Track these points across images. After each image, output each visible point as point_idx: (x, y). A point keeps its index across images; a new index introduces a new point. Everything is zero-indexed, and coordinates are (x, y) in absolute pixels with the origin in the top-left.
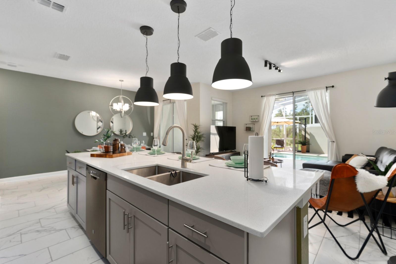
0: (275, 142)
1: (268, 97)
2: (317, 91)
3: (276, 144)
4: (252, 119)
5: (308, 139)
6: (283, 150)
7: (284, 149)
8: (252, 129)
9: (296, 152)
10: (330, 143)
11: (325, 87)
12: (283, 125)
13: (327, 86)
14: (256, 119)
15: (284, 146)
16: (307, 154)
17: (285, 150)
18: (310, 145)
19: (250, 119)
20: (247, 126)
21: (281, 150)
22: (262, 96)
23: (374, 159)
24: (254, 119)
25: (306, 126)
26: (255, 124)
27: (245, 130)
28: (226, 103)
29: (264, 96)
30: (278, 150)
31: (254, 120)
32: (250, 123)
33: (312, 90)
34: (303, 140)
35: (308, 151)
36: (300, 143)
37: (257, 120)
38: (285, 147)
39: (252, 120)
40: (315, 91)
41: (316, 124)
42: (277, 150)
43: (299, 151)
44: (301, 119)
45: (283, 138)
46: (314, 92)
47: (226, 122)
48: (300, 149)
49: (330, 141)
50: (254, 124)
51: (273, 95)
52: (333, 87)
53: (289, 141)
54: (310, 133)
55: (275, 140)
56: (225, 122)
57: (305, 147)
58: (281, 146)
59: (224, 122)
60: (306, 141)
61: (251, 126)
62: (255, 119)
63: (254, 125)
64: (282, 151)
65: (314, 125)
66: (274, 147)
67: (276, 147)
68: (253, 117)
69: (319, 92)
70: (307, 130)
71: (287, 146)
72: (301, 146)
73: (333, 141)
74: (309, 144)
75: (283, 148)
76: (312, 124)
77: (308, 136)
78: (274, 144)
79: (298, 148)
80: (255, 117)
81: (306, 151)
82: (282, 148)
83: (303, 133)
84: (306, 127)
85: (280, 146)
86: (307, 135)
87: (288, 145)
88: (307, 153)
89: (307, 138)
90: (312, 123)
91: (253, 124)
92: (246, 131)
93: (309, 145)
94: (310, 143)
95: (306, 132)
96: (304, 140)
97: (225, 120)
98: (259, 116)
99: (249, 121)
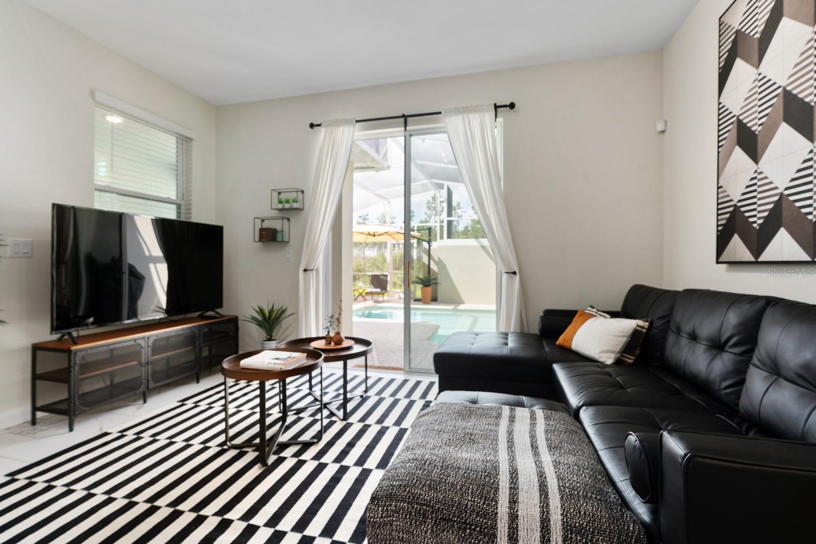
0: (368, 280)
1: (330, 129)
2: (471, 116)
3: (372, 286)
4: (280, 202)
5: (435, 272)
6: (386, 298)
7: (388, 296)
8: (279, 238)
9: (412, 301)
10: (505, 276)
11: (493, 106)
12: (386, 243)
13: (498, 104)
14: (295, 201)
15: (388, 289)
16: (432, 305)
17: (390, 298)
18: (439, 285)
19: (275, 200)
20: (267, 225)
21: (380, 298)
22: (312, 126)
23: (643, 328)
24: (287, 202)
25: (431, 244)
26: (291, 221)
27: (257, 238)
28: (189, 139)
29: (319, 125)
30: (376, 300)
31: (287, 206)
32: (275, 213)
33: (457, 111)
34: (424, 274)
35: (434, 299)
36: (419, 281)
37: (295, 205)
38: (390, 292)
39: (280, 206)
40: (465, 116)
41: (449, 240)
42: (372, 300)
43: (417, 300)
44: (420, 230)
45: (386, 272)
46: (463, 119)
47: (189, 209)
48: (419, 294)
49: (503, 271)
50: (288, 220)
51: (347, 122)
52: (512, 106)
53: (398, 278)
54: (439, 259)
55: (369, 276)
56: (183, 207)
57: (429, 290)
58: (382, 290)
59: (179, 207)
60: (430, 277)
61: (277, 225)
62: (291, 201)
63: (285, 221)
64: (383, 301)
65: (446, 242)
66: (367, 294)
67: (371, 293)
68: (283, 197)
69: (475, 119)
70: (432, 253)
71: (394, 290)
72: (422, 288)
73: (513, 271)
74: (436, 283)
75: (387, 294)
76: (441, 241)
77: (434, 267)
78: (366, 286)
79: (414, 292)
80: (291, 196)
81: (432, 297)
82: (383, 294)
83: (425, 259)
84: (431, 248)
85: (379, 290)
86: (432, 262)
87: (397, 286)
88: (432, 303)
89: (433, 270)
90: (441, 238)
91: (283, 218)
92: (260, 243)
93: (437, 286)
94: (438, 282)
95: (431, 257)
96: (427, 275)
97: (183, 203)
98: (303, 192)
99: (270, 209)
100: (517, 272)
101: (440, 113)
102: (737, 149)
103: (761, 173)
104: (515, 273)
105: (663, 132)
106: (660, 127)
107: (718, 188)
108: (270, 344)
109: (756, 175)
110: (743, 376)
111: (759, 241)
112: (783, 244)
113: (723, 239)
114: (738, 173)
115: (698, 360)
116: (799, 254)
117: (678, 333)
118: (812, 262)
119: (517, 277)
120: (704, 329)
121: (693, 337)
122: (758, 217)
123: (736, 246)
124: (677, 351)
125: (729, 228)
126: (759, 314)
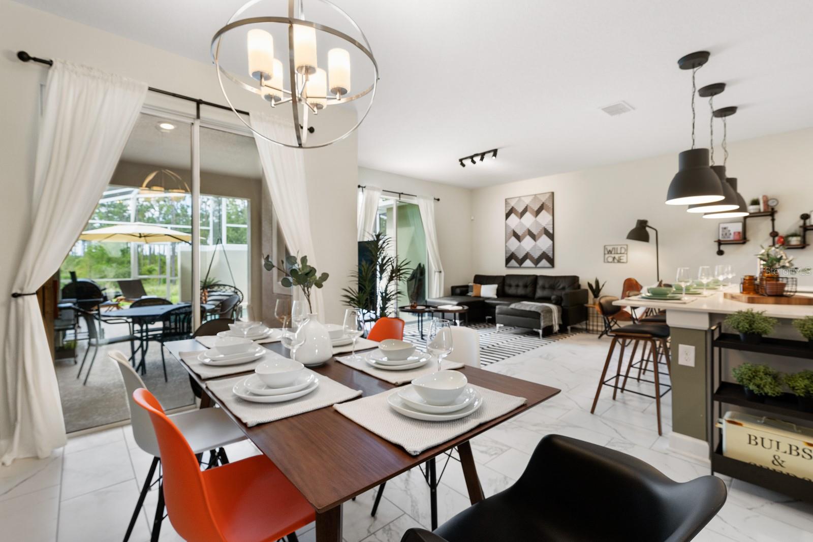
2: (427, 201)
10: (437, 273)
11: (433, 199)
22: (359, 186)
100: (442, 271)
101: (416, 196)
102: (513, 238)
104: (440, 272)
106: (472, 218)
107: (506, 246)
109: (520, 245)
110: (534, 291)
111: (521, 262)
112: (528, 263)
113: (508, 261)
114: (514, 244)
115: (521, 291)
116: (533, 265)
117: (510, 286)
118: (536, 267)
119: (443, 273)
120: (521, 284)
121: (517, 286)
122: (520, 256)
123: (513, 263)
124: (511, 291)
125: (510, 258)
126: (536, 278)
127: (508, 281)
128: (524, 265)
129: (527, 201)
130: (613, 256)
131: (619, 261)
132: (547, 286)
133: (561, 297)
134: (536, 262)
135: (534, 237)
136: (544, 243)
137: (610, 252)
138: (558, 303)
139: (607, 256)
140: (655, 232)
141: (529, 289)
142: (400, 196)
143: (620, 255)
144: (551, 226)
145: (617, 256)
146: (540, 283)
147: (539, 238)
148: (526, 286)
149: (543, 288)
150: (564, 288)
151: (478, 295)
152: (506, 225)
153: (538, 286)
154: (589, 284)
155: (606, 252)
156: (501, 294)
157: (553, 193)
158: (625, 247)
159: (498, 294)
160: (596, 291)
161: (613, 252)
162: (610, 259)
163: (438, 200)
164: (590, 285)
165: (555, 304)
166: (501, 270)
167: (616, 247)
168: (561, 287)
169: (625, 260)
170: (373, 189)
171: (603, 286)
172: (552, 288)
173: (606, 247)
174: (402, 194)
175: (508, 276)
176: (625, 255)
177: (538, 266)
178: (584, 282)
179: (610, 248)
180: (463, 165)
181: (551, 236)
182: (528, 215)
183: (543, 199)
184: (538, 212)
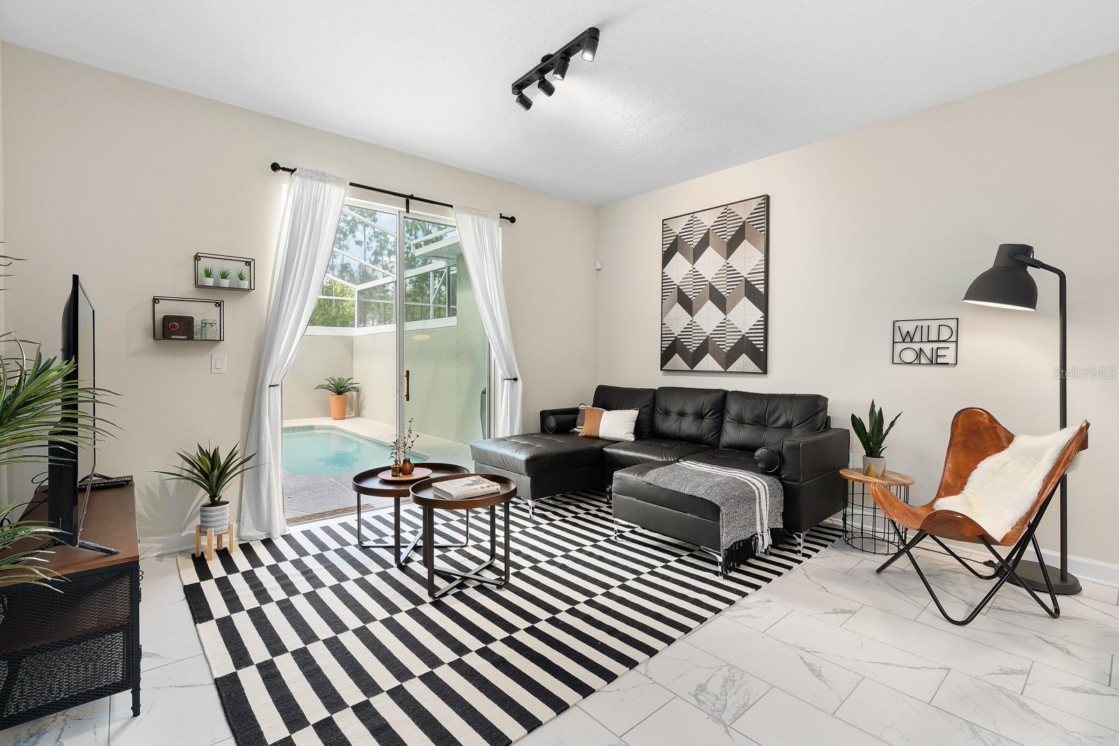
1: (310, 181)
2: (480, 219)
4: (208, 274)
10: (506, 383)
11: (499, 216)
13: (502, 215)
14: (240, 277)
22: (275, 167)
24: (224, 275)
26: (225, 307)
27: (159, 334)
31: (225, 282)
33: (468, 210)
37: (244, 284)
39: (209, 282)
40: (475, 217)
46: (473, 220)
50: (219, 305)
51: (337, 180)
62: (233, 275)
63: (216, 307)
73: (515, 377)
80: (231, 267)
99: (193, 287)
100: (519, 378)
101: (451, 206)
102: (678, 305)
103: (695, 322)
104: (516, 379)
105: (599, 270)
106: (598, 266)
107: (662, 324)
108: (212, 511)
109: (691, 323)
110: (719, 428)
111: (693, 359)
112: (708, 362)
113: (666, 356)
114: (678, 319)
115: (688, 427)
116: (718, 367)
117: (667, 413)
118: (725, 372)
119: (520, 382)
120: (690, 408)
121: (682, 414)
122: (693, 346)
123: (677, 361)
124: (669, 425)
125: (671, 349)
126: (722, 398)
127: (663, 403)
128: (701, 366)
129: (708, 220)
130: (917, 347)
131: (933, 362)
132: (748, 417)
133: (780, 454)
134: (727, 359)
135: (721, 303)
136: (745, 316)
137: (908, 337)
138: (771, 468)
139: (899, 347)
140: (1057, 277)
141: (707, 423)
142: (407, 202)
143: (935, 346)
144: (762, 276)
145: (927, 348)
146: (733, 408)
147: (734, 304)
148: (700, 416)
149: (740, 421)
150: (788, 426)
151: (593, 434)
152: (665, 279)
153: (727, 418)
154: (853, 417)
155: (898, 338)
156: (645, 432)
157: (767, 198)
158: (953, 324)
159: (638, 431)
160: (873, 438)
161: (917, 338)
162: (909, 356)
163: (513, 220)
164: (856, 422)
165: (764, 472)
166: (650, 376)
167: (925, 324)
168: (782, 421)
169: (951, 359)
170: (322, 177)
171: (892, 424)
172: (760, 422)
173: (897, 324)
174: (412, 197)
175: (661, 389)
176: (952, 346)
177: (732, 369)
178: (840, 414)
179: (908, 327)
180: (526, 103)
181: (761, 300)
182: (710, 254)
183: (744, 213)
184: (731, 247)
